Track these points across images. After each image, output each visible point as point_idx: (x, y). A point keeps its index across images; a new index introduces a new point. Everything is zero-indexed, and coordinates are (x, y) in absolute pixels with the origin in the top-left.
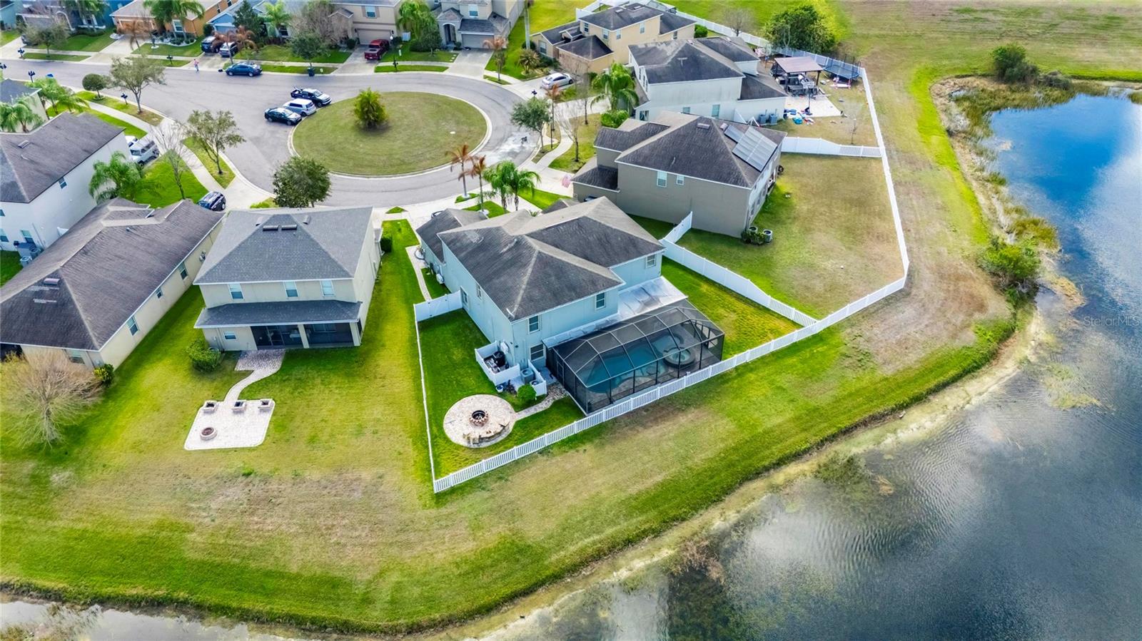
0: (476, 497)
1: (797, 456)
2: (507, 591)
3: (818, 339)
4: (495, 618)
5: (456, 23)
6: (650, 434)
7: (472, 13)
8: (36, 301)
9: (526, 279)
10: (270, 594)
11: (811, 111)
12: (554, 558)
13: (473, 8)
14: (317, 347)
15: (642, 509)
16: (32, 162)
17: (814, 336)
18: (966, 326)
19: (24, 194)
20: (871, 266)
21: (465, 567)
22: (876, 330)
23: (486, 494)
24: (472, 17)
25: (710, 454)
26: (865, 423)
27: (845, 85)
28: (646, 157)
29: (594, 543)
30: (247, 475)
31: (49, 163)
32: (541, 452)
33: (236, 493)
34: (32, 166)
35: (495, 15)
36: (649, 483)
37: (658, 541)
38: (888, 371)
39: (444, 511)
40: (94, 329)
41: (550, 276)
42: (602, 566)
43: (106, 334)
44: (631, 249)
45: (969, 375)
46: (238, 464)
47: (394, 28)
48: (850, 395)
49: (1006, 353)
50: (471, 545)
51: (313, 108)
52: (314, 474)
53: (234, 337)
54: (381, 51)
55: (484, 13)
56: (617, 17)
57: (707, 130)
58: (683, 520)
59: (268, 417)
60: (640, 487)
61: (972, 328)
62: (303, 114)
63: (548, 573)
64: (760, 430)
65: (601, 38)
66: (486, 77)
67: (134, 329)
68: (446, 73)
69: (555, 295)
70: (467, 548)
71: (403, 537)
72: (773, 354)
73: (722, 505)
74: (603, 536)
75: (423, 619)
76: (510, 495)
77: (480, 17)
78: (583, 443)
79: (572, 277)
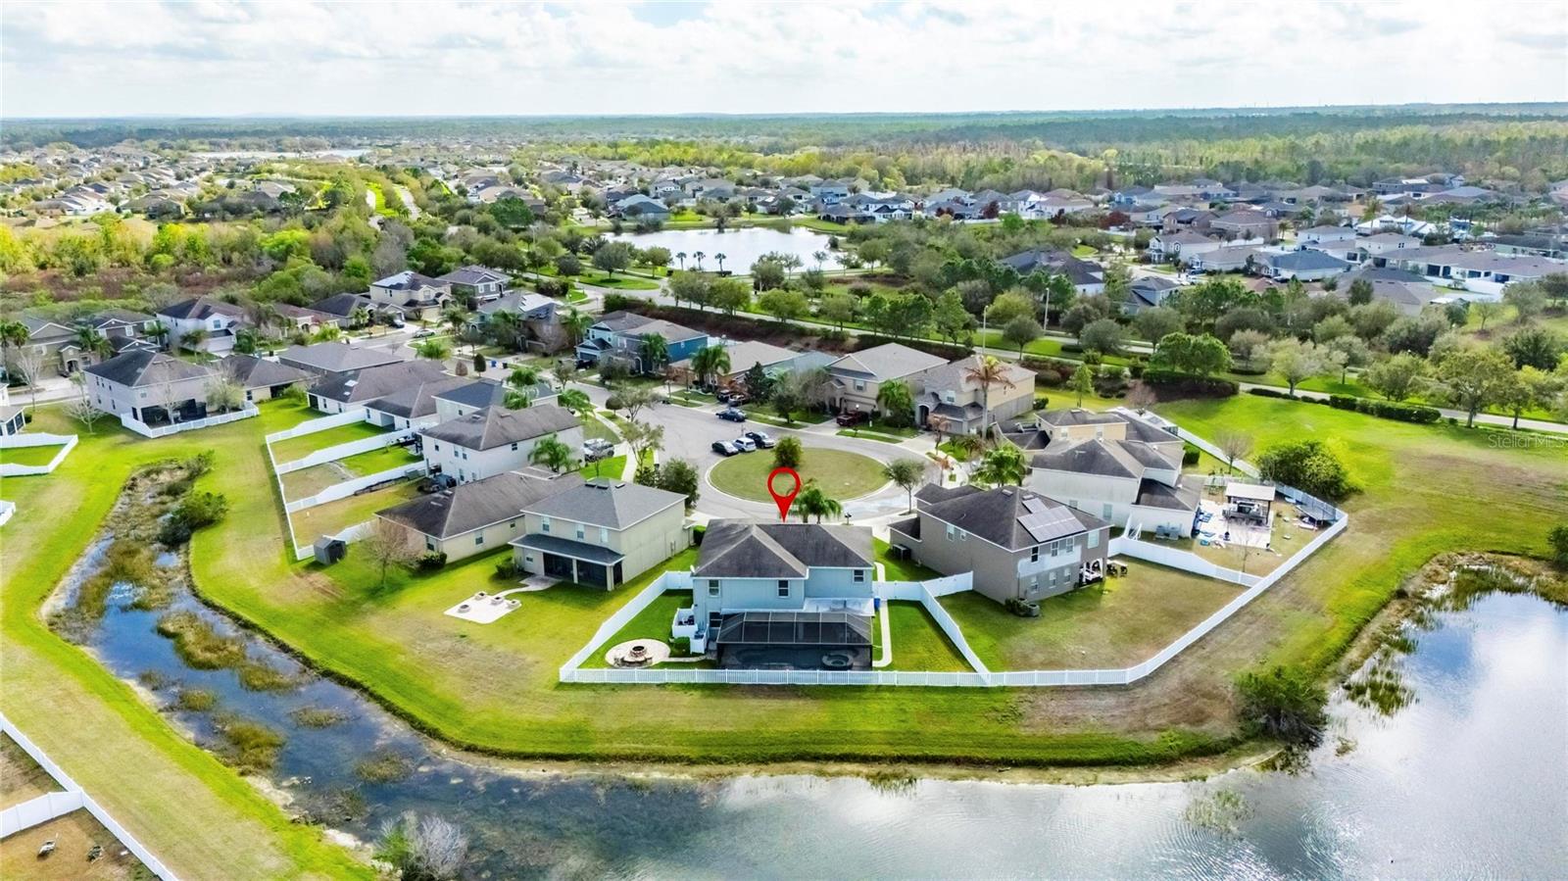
0: (586, 696)
1: (865, 759)
2: (547, 750)
3: (984, 690)
4: (527, 764)
5: (931, 405)
6: (754, 702)
7: (949, 399)
8: (433, 503)
9: (725, 552)
10: (410, 699)
11: (1230, 536)
12: (597, 746)
13: (952, 394)
14: (583, 584)
15: (692, 744)
16: (502, 427)
17: (982, 688)
18: (1158, 729)
19: (482, 444)
20: (1118, 660)
21: (534, 727)
22: (1053, 703)
23: (593, 694)
24: (949, 403)
25: (786, 729)
26: (957, 761)
27: (1311, 527)
28: (948, 511)
29: (636, 749)
30: (463, 636)
31: (513, 431)
32: (658, 685)
33: (447, 644)
34: (500, 431)
35: (975, 406)
36: (716, 729)
37: (687, 768)
38: (1023, 732)
39: (555, 693)
40: (449, 526)
41: (747, 554)
42: (630, 765)
43: (456, 531)
44: (841, 559)
45: (1116, 767)
46: (464, 630)
47: (874, 402)
48: (965, 735)
49: (1185, 766)
50: (552, 717)
51: (753, 447)
52: (500, 649)
53: (531, 560)
54: (857, 420)
55: (962, 400)
56: (1071, 416)
57: (1007, 496)
58: (721, 763)
59: (509, 611)
60: (707, 729)
61: (1164, 734)
62: (742, 451)
63: (586, 752)
64: (848, 729)
65: (1048, 433)
66: (929, 454)
67: (480, 541)
68: (898, 445)
69: (740, 569)
70: (546, 717)
71: (514, 698)
72: (926, 687)
73: (763, 767)
74: (647, 747)
75: (481, 744)
76: (609, 700)
77: (956, 403)
78: (696, 690)
79: (765, 561)
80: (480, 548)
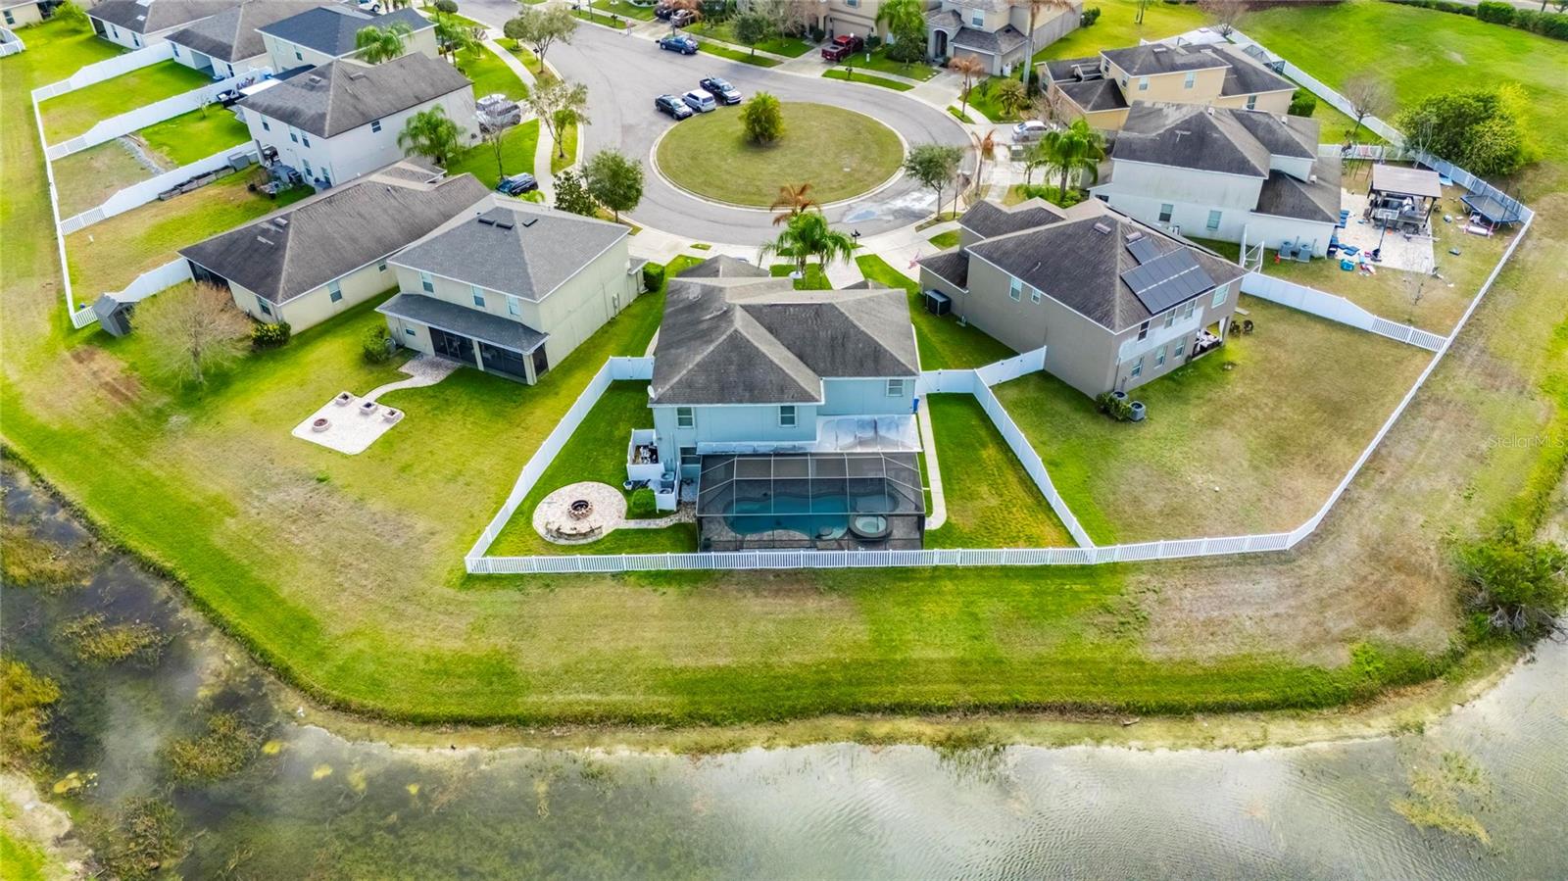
0: (508, 595)
1: (925, 711)
2: (456, 710)
3: (1087, 572)
4: (427, 734)
5: (951, 32)
6: (754, 604)
7: (977, 21)
8: (259, 238)
9: (698, 358)
10: (248, 607)
11: (1381, 254)
12: (532, 699)
13: (979, 14)
14: (492, 372)
15: (673, 690)
16: (355, 97)
17: (1083, 567)
18: (1346, 639)
19: (327, 128)
20: (1266, 503)
21: (434, 665)
22: (1188, 593)
23: (517, 596)
24: (975, 26)
25: (807, 659)
26: (1062, 710)
27: (1484, 231)
28: (1005, 253)
29: (589, 703)
30: (320, 481)
31: (371, 102)
32: (614, 576)
33: (298, 494)
34: (352, 101)
35: (1010, 30)
36: (705, 662)
37: (667, 736)
38: (1154, 654)
39: (462, 596)
40: (288, 281)
41: (731, 363)
42: (581, 733)
43: (298, 289)
44: (870, 364)
45: (1292, 712)
46: (322, 466)
47: (872, 24)
48: (1068, 663)
49: (1390, 705)
50: (458, 644)
52: (376, 505)
53: (413, 334)
54: (848, 51)
55: (994, 23)
57: (1103, 235)
58: (716, 724)
59: (387, 427)
60: (690, 662)
61: (1355, 647)
62: (697, 110)
63: (513, 712)
64: (898, 657)
66: (951, 109)
67: (337, 296)
68: (907, 94)
69: (722, 389)
70: (450, 646)
71: (401, 606)
72: (1003, 568)
73: (779, 728)
74: (605, 699)
75: (355, 700)
76: (542, 608)
77: (985, 28)
78: (669, 583)
79: (759, 373)
80: (339, 306)
